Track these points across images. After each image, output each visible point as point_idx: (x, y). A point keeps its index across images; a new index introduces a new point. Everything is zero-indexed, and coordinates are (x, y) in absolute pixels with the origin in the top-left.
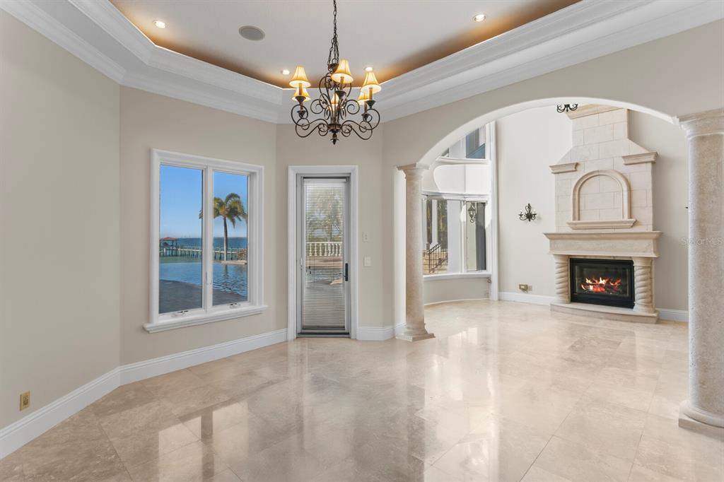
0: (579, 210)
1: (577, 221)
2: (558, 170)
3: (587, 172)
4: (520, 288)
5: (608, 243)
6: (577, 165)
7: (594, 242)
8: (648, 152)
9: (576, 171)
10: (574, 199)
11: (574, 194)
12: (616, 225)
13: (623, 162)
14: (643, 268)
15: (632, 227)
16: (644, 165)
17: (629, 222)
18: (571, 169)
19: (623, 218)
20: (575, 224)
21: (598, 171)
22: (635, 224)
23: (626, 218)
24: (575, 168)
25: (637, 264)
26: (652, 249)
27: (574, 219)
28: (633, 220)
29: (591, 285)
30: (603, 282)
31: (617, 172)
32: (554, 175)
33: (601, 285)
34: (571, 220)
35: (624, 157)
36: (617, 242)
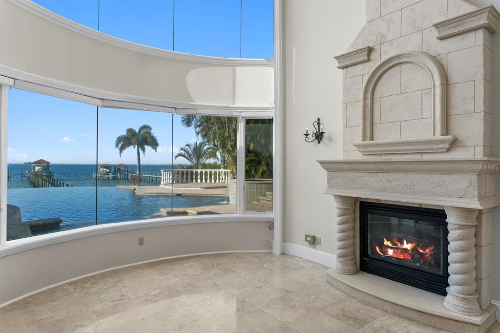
0: (372, 124)
1: (369, 142)
2: (347, 62)
3: (384, 59)
4: (306, 240)
5: (404, 179)
6: (370, 50)
7: (384, 177)
8: (478, 9)
9: (369, 60)
10: (365, 107)
11: (365, 98)
12: (422, 147)
13: (436, 34)
14: (461, 227)
15: (448, 150)
16: (472, 34)
17: (442, 142)
18: (361, 59)
19: (434, 134)
20: (365, 146)
21: (398, 56)
22: (454, 144)
23: (438, 136)
24: (369, 56)
25: (452, 220)
26: (476, 193)
27: (364, 138)
28: (449, 137)
29: (391, 248)
30: (407, 246)
31: (427, 54)
32: (341, 71)
33: (406, 250)
34: (359, 141)
35: (436, 26)
36: (418, 177)
